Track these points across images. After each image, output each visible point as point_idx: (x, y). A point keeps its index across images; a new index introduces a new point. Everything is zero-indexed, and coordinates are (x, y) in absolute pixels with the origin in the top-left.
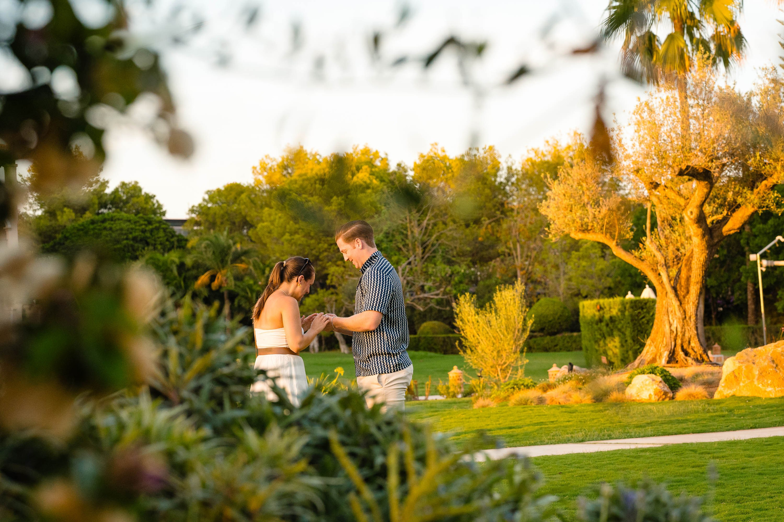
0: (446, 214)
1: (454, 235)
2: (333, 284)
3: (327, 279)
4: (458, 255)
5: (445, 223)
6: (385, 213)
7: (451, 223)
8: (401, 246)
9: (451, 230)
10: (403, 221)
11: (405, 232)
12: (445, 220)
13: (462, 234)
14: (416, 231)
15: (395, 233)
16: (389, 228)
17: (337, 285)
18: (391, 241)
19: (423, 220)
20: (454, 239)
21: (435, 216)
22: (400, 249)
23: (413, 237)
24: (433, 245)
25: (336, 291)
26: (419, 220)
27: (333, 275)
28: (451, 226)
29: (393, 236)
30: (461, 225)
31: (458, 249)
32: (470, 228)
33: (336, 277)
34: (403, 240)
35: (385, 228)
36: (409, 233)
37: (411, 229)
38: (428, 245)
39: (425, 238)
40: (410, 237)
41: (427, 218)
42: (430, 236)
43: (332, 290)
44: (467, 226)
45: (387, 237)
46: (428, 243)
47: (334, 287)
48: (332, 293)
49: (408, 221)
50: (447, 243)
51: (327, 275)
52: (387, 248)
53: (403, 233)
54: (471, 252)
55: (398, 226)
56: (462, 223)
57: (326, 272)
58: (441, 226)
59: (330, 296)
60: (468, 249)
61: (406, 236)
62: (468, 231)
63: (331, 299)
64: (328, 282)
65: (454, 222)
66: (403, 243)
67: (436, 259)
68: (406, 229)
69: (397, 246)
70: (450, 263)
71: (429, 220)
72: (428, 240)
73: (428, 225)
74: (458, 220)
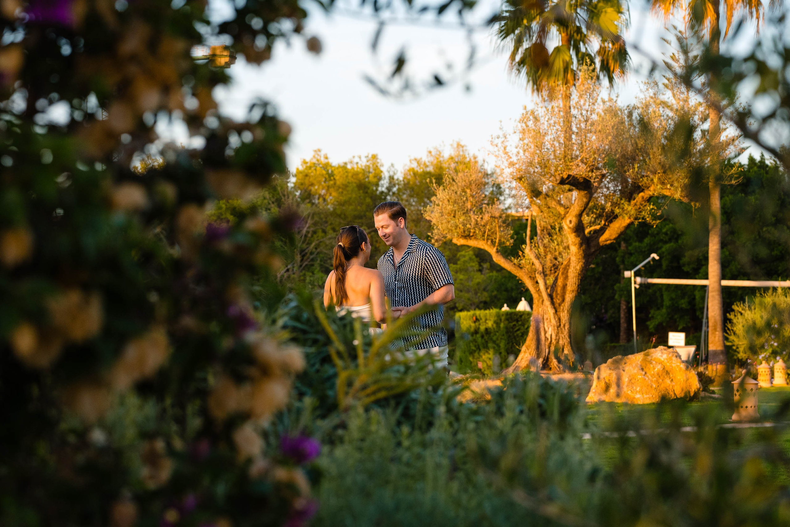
0: (326, 222)
5: (324, 232)
7: (331, 232)
9: (330, 239)
12: (324, 228)
14: (296, 238)
19: (303, 228)
21: (315, 224)
23: (292, 244)
24: (311, 253)
26: (299, 228)
38: (306, 253)
39: (304, 246)
41: (307, 225)
42: (309, 244)
46: (306, 251)
50: (326, 252)
58: (320, 234)
65: (334, 230)
67: (314, 267)
71: (309, 227)
72: (307, 248)
73: (308, 232)
74: (337, 228)
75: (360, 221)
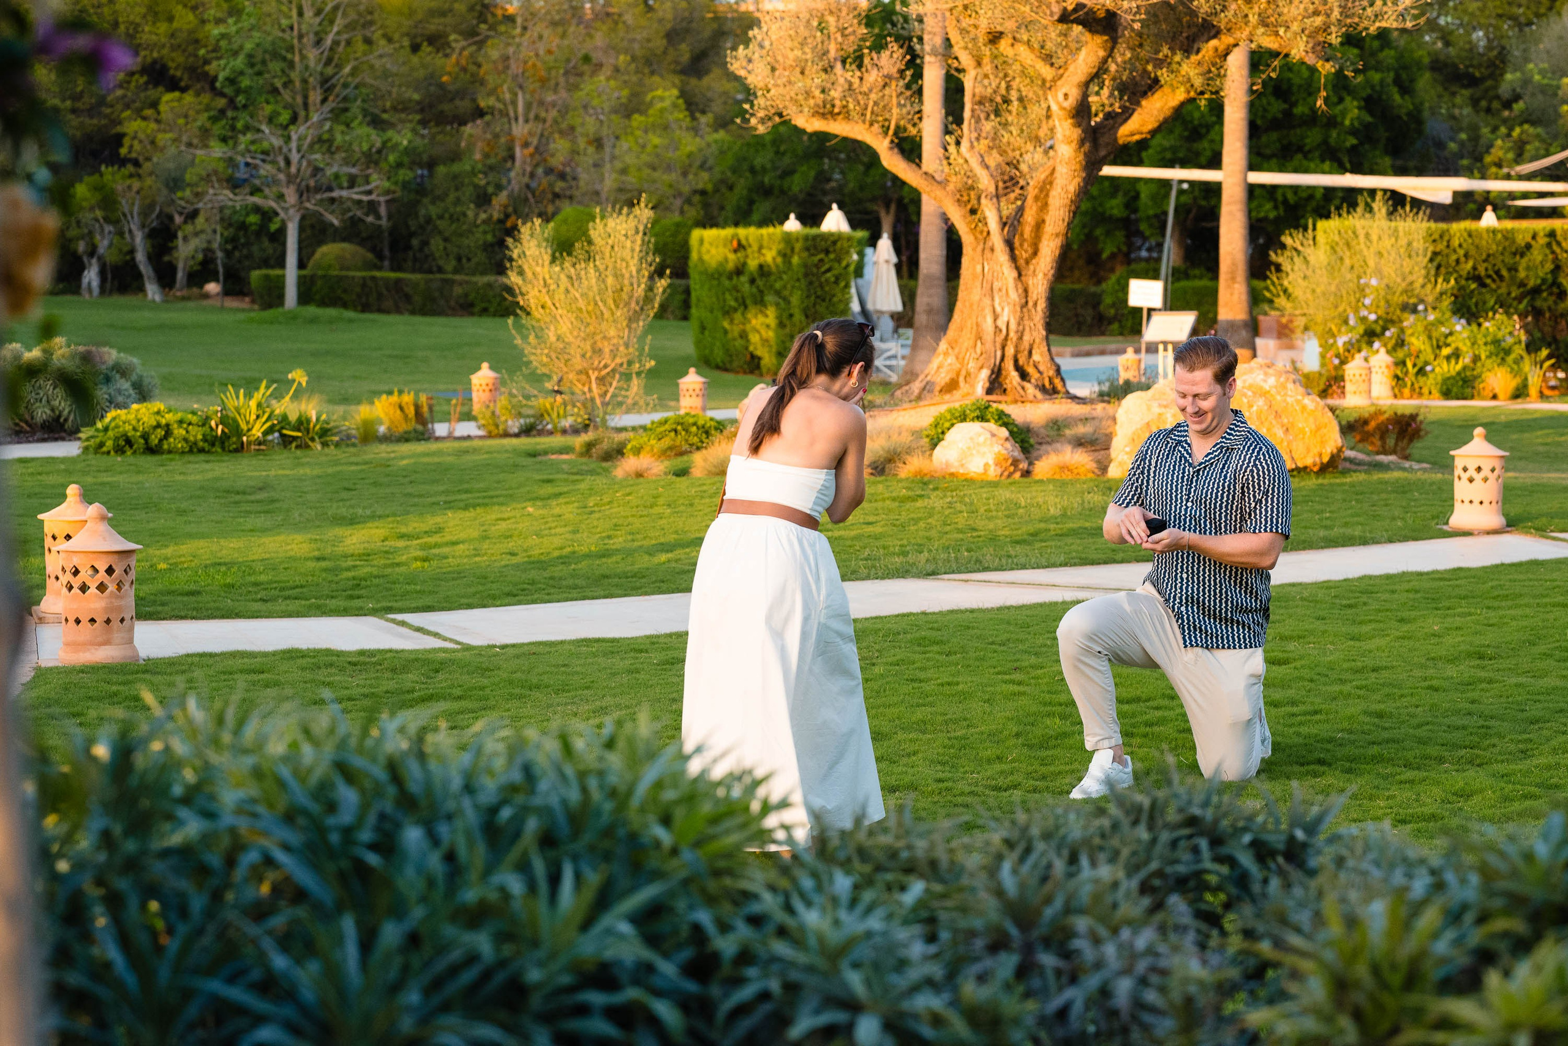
0: (371, 23)
1: (388, 66)
2: (134, 155)
3: (121, 145)
4: (394, 108)
5: (368, 41)
6: (249, 15)
7: (383, 42)
8: (278, 83)
9: (381, 56)
10: (283, 31)
11: (289, 56)
12: (369, 34)
13: (404, 63)
14: (312, 55)
15: (267, 57)
16: (258, 45)
17: (141, 159)
18: (259, 74)
19: (326, 33)
20: (386, 74)
21: (350, 27)
22: (275, 91)
23: (307, 68)
24: (345, 86)
25: (141, 171)
26: (317, 34)
27: (134, 138)
28: (382, 45)
29: (264, 62)
30: (402, 47)
31: (394, 95)
32: (420, 53)
33: (141, 141)
34: (283, 71)
35: (249, 46)
36: (297, 59)
37: (300, 51)
38: (334, 86)
39: (330, 71)
40: (298, 66)
41: (335, 29)
42: (339, 67)
43: (130, 168)
44: (415, 48)
45: (252, 65)
46: (334, 81)
47: (136, 163)
48: (131, 176)
49: (296, 32)
50: (372, 82)
51: (122, 136)
52: (251, 87)
53: (284, 59)
54: (418, 103)
55: (273, 43)
56: (406, 42)
57: (119, 129)
58: (360, 47)
59: (128, 182)
60: (416, 97)
61: (291, 65)
62: (415, 60)
63: (130, 187)
64: (123, 151)
65: (390, 40)
66: (284, 79)
67: (349, 114)
68: (291, 49)
69: (272, 85)
70: (376, 122)
71: (338, 33)
72: (336, 74)
73: (336, 43)
74: (396, 36)
75: (442, 20)
